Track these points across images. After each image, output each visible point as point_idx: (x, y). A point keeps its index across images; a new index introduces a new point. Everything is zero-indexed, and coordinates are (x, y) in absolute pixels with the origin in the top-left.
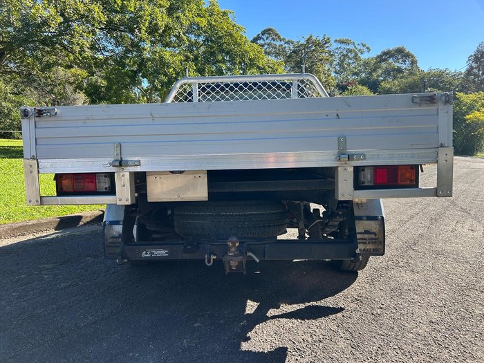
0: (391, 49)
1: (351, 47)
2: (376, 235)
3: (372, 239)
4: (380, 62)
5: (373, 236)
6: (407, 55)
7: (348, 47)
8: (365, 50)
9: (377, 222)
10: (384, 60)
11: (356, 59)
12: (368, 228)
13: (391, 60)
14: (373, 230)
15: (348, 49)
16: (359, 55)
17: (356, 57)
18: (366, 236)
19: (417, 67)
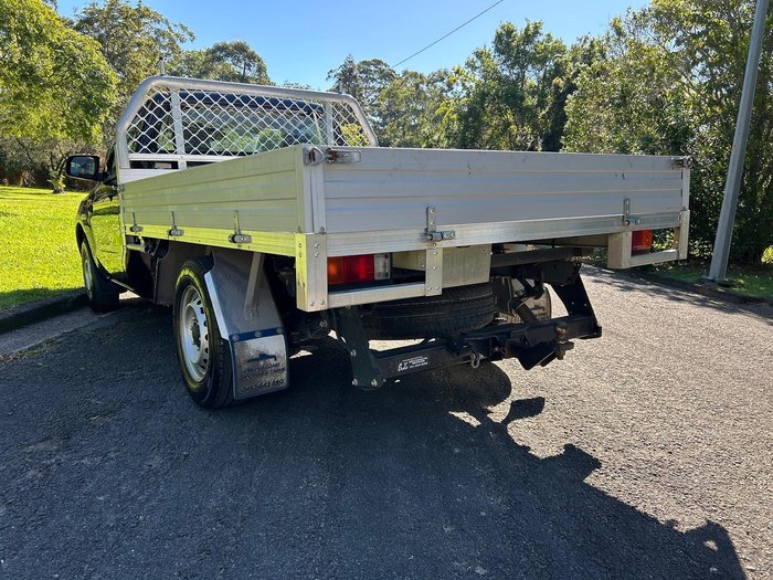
0: (228, 43)
1: (163, 27)
4: (213, 60)
5: (541, 311)
6: (252, 57)
7: (158, 26)
8: (187, 37)
10: (219, 59)
11: (172, 49)
13: (229, 61)
15: (159, 30)
16: (178, 42)
17: (172, 46)
19: (266, 77)
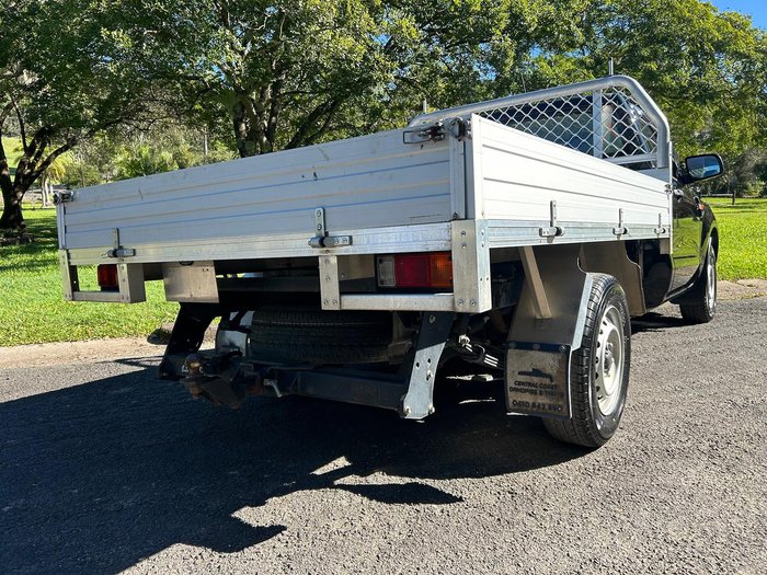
2: (552, 381)
3: (545, 386)
5: (547, 381)
9: (557, 357)
12: (539, 366)
14: (548, 371)
18: (536, 380)
